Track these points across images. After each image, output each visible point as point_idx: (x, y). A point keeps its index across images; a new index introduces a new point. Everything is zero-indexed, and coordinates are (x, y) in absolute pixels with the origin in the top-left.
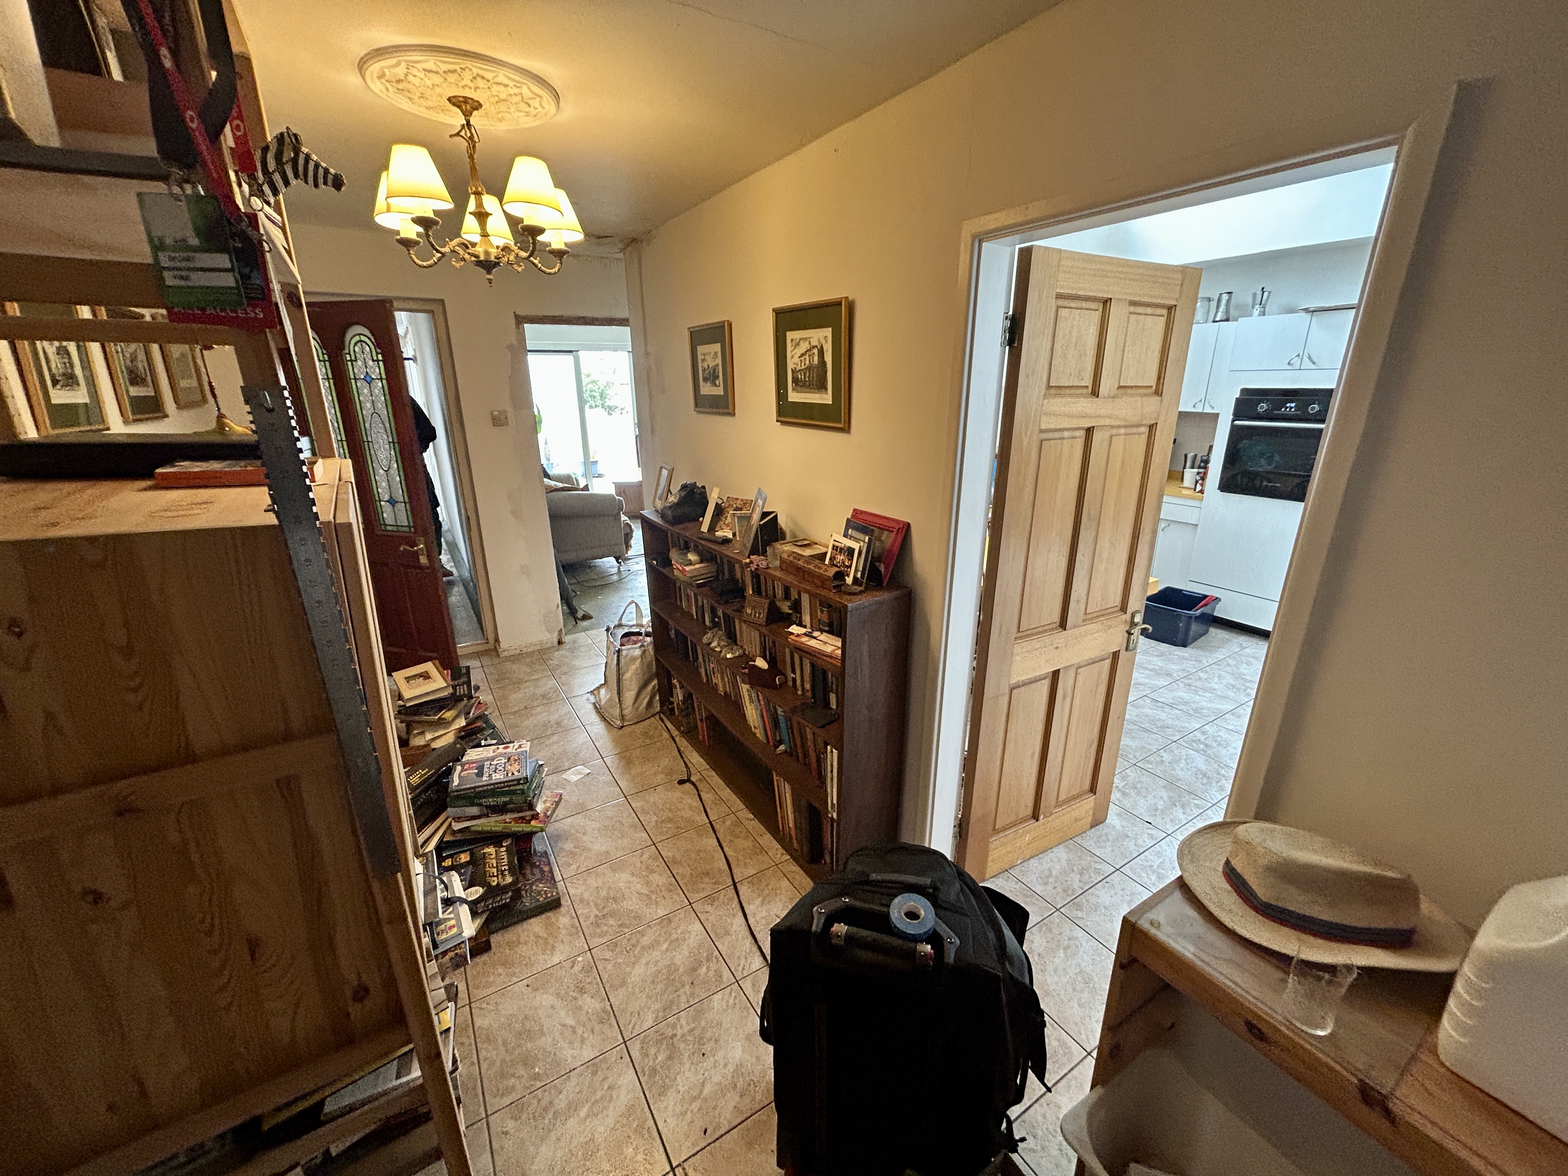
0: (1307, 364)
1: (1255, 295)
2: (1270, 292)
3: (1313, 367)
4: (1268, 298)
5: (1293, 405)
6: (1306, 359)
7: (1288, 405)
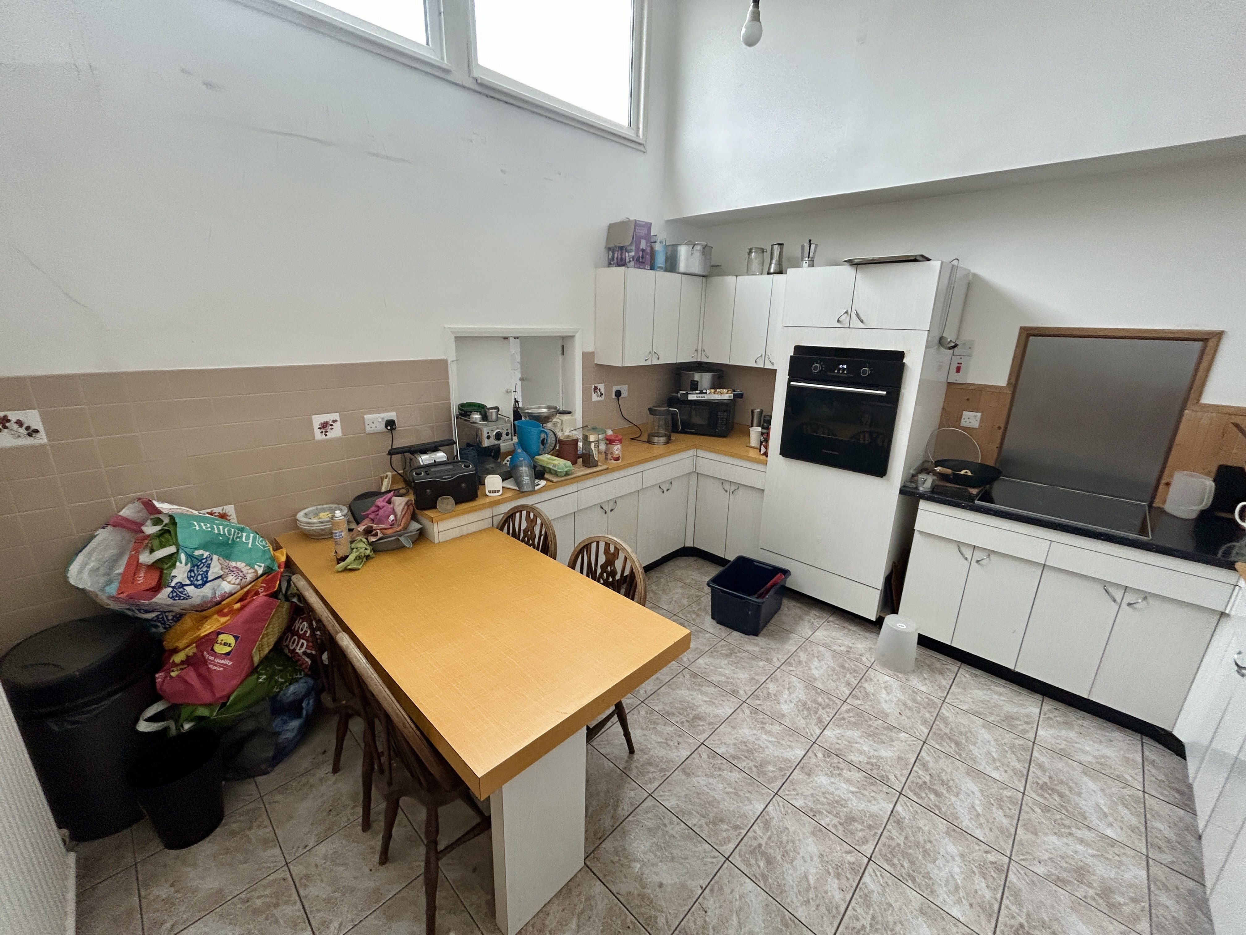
0: (856, 322)
1: (803, 247)
2: (816, 245)
3: (861, 325)
4: (815, 251)
5: (845, 367)
6: (854, 316)
7: (841, 366)
